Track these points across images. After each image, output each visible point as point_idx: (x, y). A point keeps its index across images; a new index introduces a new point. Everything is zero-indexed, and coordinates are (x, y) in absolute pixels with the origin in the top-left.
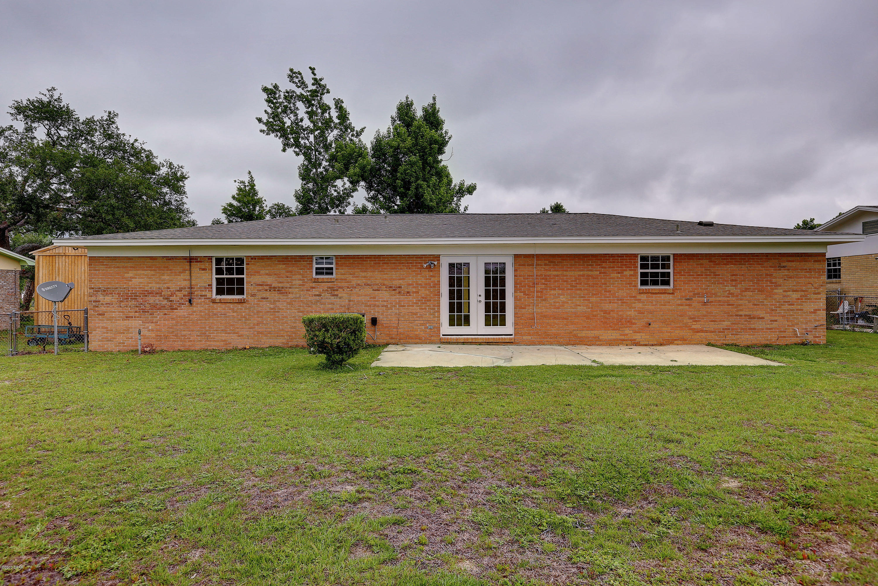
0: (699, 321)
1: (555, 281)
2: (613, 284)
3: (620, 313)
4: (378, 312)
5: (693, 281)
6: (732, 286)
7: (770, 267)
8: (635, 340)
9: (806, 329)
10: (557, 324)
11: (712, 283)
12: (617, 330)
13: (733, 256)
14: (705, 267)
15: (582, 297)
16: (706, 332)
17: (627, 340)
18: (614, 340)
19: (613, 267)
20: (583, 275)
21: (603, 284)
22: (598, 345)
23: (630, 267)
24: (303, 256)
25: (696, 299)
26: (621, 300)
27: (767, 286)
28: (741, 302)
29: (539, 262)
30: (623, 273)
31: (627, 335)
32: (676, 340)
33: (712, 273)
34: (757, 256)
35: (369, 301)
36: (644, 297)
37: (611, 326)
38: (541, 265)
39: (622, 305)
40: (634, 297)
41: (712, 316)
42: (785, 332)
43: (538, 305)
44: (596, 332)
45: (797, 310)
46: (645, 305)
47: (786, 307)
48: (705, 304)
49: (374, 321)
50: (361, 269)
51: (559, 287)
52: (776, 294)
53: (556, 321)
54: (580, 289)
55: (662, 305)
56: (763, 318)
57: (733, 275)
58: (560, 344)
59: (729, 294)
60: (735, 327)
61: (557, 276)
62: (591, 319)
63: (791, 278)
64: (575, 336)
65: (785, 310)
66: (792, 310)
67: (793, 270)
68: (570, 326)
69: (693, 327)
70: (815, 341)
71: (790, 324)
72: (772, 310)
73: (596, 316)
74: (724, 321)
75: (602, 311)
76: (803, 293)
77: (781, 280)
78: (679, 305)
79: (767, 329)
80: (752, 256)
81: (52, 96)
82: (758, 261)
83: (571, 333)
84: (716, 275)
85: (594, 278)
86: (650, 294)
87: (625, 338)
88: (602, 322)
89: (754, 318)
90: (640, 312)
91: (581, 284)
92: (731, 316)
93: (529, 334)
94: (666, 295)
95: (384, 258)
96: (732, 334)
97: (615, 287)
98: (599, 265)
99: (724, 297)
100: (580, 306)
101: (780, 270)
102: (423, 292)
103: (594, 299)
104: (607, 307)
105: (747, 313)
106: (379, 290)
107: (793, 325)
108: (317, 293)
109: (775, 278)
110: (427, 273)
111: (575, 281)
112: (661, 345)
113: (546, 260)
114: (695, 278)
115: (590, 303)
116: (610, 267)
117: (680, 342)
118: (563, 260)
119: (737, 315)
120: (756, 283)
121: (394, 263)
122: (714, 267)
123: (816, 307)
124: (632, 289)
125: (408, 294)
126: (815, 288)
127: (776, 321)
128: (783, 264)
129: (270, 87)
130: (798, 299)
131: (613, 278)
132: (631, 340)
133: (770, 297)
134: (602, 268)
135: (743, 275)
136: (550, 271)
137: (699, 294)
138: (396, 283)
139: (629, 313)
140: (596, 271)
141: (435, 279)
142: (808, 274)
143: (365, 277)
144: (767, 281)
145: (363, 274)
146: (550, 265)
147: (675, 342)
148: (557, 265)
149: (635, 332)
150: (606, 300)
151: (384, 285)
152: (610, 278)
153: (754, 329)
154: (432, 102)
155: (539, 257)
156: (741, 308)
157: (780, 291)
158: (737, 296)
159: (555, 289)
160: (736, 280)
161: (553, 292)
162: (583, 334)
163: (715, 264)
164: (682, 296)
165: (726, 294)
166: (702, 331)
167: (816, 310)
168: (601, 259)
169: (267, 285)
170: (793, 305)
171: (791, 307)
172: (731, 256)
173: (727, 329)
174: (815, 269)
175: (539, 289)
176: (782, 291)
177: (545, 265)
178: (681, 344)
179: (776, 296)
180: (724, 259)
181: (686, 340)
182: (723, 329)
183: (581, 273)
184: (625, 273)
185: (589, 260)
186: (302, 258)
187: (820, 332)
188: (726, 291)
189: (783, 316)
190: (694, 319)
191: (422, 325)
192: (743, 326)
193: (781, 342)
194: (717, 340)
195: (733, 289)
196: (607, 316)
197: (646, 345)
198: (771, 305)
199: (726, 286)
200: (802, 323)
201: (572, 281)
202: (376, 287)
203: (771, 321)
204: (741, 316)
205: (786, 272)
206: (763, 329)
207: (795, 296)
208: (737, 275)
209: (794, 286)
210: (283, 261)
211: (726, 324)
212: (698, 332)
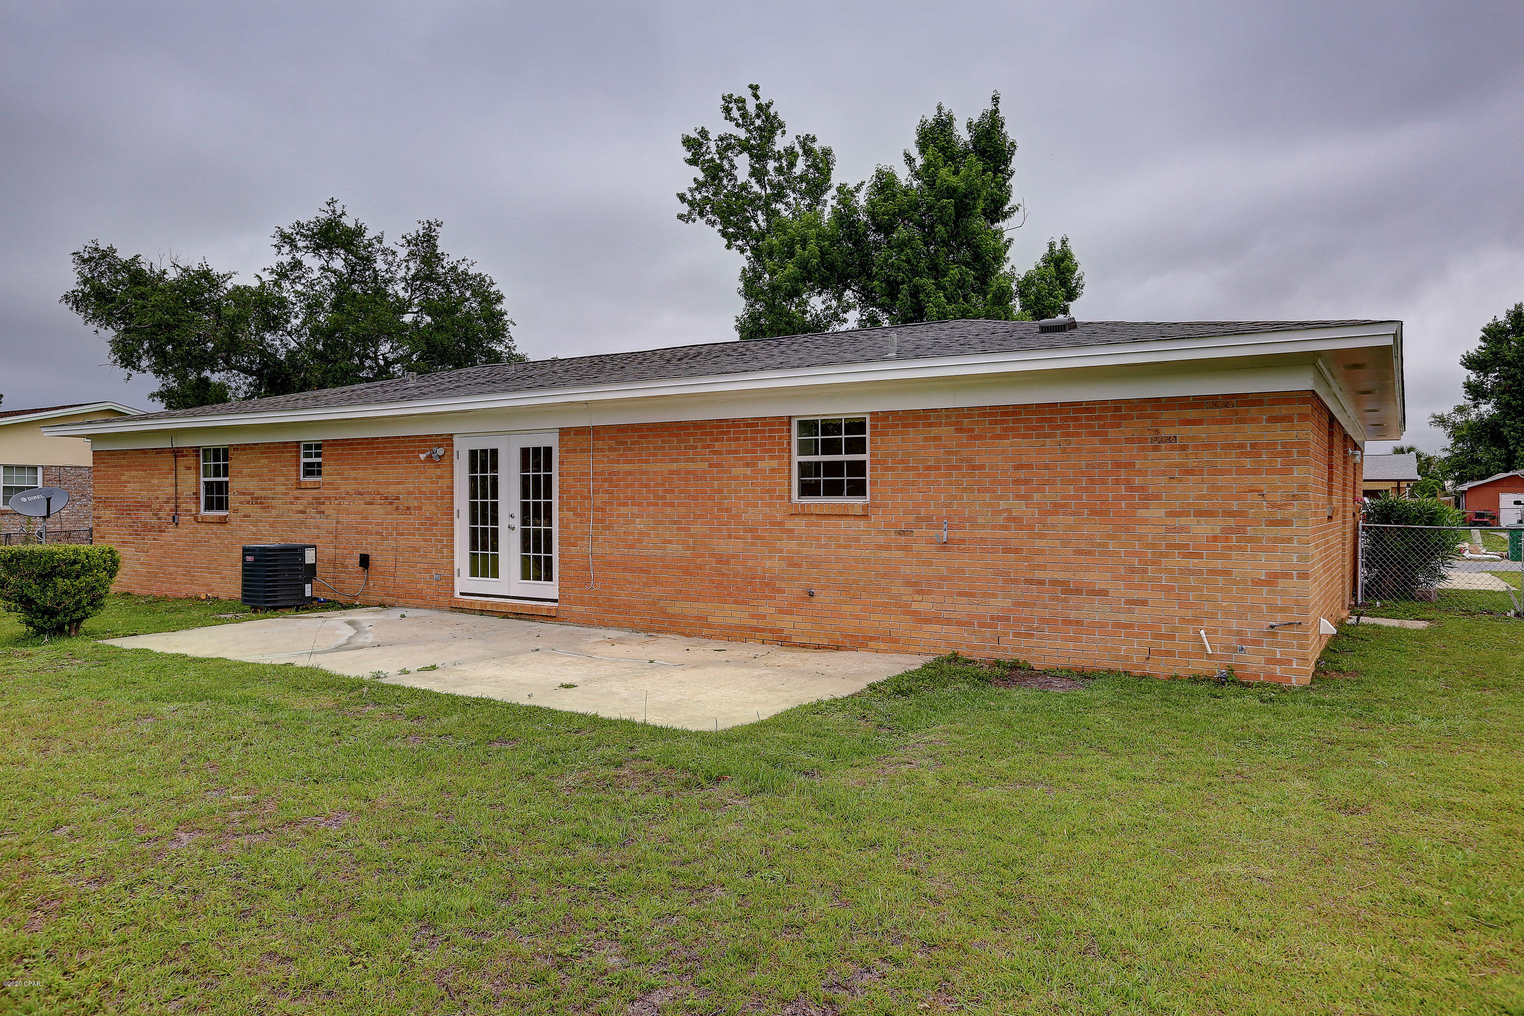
0: (930, 592)
1: (627, 486)
2: (736, 492)
3: (750, 563)
4: (371, 544)
5: (913, 483)
6: (1018, 497)
7: (1128, 440)
8: (781, 630)
9: (1239, 633)
10: (630, 583)
11: (964, 490)
12: (743, 603)
13: (1020, 413)
14: (945, 446)
15: (675, 523)
16: (948, 622)
17: (763, 630)
18: (738, 627)
19: (736, 452)
20: (678, 472)
21: (715, 491)
22: (705, 637)
23: (770, 451)
24: (287, 443)
25: (923, 531)
26: (751, 531)
27: (1117, 498)
28: (1040, 543)
29: (600, 444)
30: (755, 464)
31: (764, 617)
32: (872, 639)
33: (962, 461)
34: (1086, 410)
35: (359, 523)
36: (799, 525)
37: (730, 595)
38: (602, 450)
39: (753, 544)
40: (780, 524)
41: (962, 579)
42: (1172, 637)
43: (597, 540)
44: (701, 605)
45: (1212, 572)
46: (803, 545)
47: (1176, 561)
48: (945, 545)
49: (365, 561)
50: (351, 464)
51: (633, 498)
52: (1144, 522)
53: (629, 576)
54: (671, 505)
55: (839, 546)
56: (1103, 593)
57: (1018, 467)
58: (636, 629)
59: (1008, 519)
60: (1026, 613)
61: (630, 473)
62: (691, 574)
63: (1190, 472)
64: (663, 611)
65: (1171, 571)
66: (1193, 573)
67: (1196, 447)
68: (653, 589)
69: (915, 606)
70: (1271, 676)
71: (1189, 614)
72: (1132, 570)
73: (701, 568)
74: (994, 596)
75: (712, 555)
76: (1231, 522)
77: (1162, 480)
78: (880, 547)
79: (1118, 625)
80: (1075, 411)
81: (334, 211)
82: (1090, 426)
83: (654, 603)
84: (974, 468)
85: (698, 478)
86: (814, 519)
87: (761, 624)
88: (713, 581)
89: (1078, 591)
90: (793, 563)
91: (672, 491)
92: (1015, 581)
93: (583, 603)
94: (852, 521)
95: (378, 443)
96: (1017, 635)
97: (742, 498)
98: (709, 446)
99: (994, 527)
100: (670, 542)
101: (1156, 449)
102: (429, 508)
103: (697, 528)
104: (725, 546)
105: (1060, 576)
106: (372, 504)
107: (1197, 620)
108: (301, 508)
109: (1142, 473)
110: (433, 471)
111: (663, 485)
112: (838, 649)
113: (611, 438)
114: (919, 476)
115: (692, 536)
116: (729, 452)
117: (882, 645)
118: (641, 437)
119: (1030, 582)
120: (1086, 489)
121: (390, 453)
122: (967, 446)
123: (1277, 567)
124: (774, 505)
125: (408, 512)
126: (1273, 505)
127: (1144, 603)
128: (1166, 432)
129: (694, 135)
130: (1215, 539)
131: (736, 478)
132: (771, 631)
133: (1127, 530)
134: (714, 453)
135: (1046, 467)
136: (618, 462)
137: (928, 519)
138: (393, 490)
139: (768, 564)
140: (702, 460)
141: (444, 483)
142: (1248, 463)
143: (355, 479)
144: (1117, 482)
145: (353, 474)
146: (618, 450)
147: (872, 644)
148: (630, 449)
149: (781, 612)
150: (720, 531)
151: (378, 494)
152: (729, 479)
153: (1078, 623)
154: (990, 107)
155: (596, 431)
156: (1039, 560)
157: (1155, 512)
158: (1031, 527)
159: (625, 504)
160: (1027, 482)
161: (622, 510)
162: (677, 608)
163: (970, 438)
164: (888, 525)
165: (1000, 520)
166: (938, 620)
167: (1276, 575)
168: (711, 433)
169: (249, 494)
170: (1200, 556)
171: (1192, 563)
172: (1013, 413)
173: (1000, 619)
174: (1271, 445)
175: (599, 503)
176: (1161, 513)
177: (611, 449)
178: (885, 651)
179: (1140, 530)
180: (996, 422)
181: (896, 641)
182: (992, 618)
183: (675, 466)
184: (761, 465)
185: (688, 435)
186: (285, 447)
187: (1285, 646)
188: (1000, 512)
189: (1169, 590)
190: (917, 586)
191: (426, 571)
192: (1047, 614)
193: (1161, 668)
194: (974, 648)
195: (1019, 508)
196: (724, 569)
197: (804, 646)
198: (1128, 554)
199: (1001, 498)
200: (1227, 614)
201: (656, 485)
202: (368, 498)
203: (1129, 602)
204: (1041, 583)
205: (1177, 457)
206: (1103, 625)
207: (1203, 528)
208: (1029, 466)
209: (1203, 497)
210: (266, 453)
211: (999, 604)
212: (927, 621)
